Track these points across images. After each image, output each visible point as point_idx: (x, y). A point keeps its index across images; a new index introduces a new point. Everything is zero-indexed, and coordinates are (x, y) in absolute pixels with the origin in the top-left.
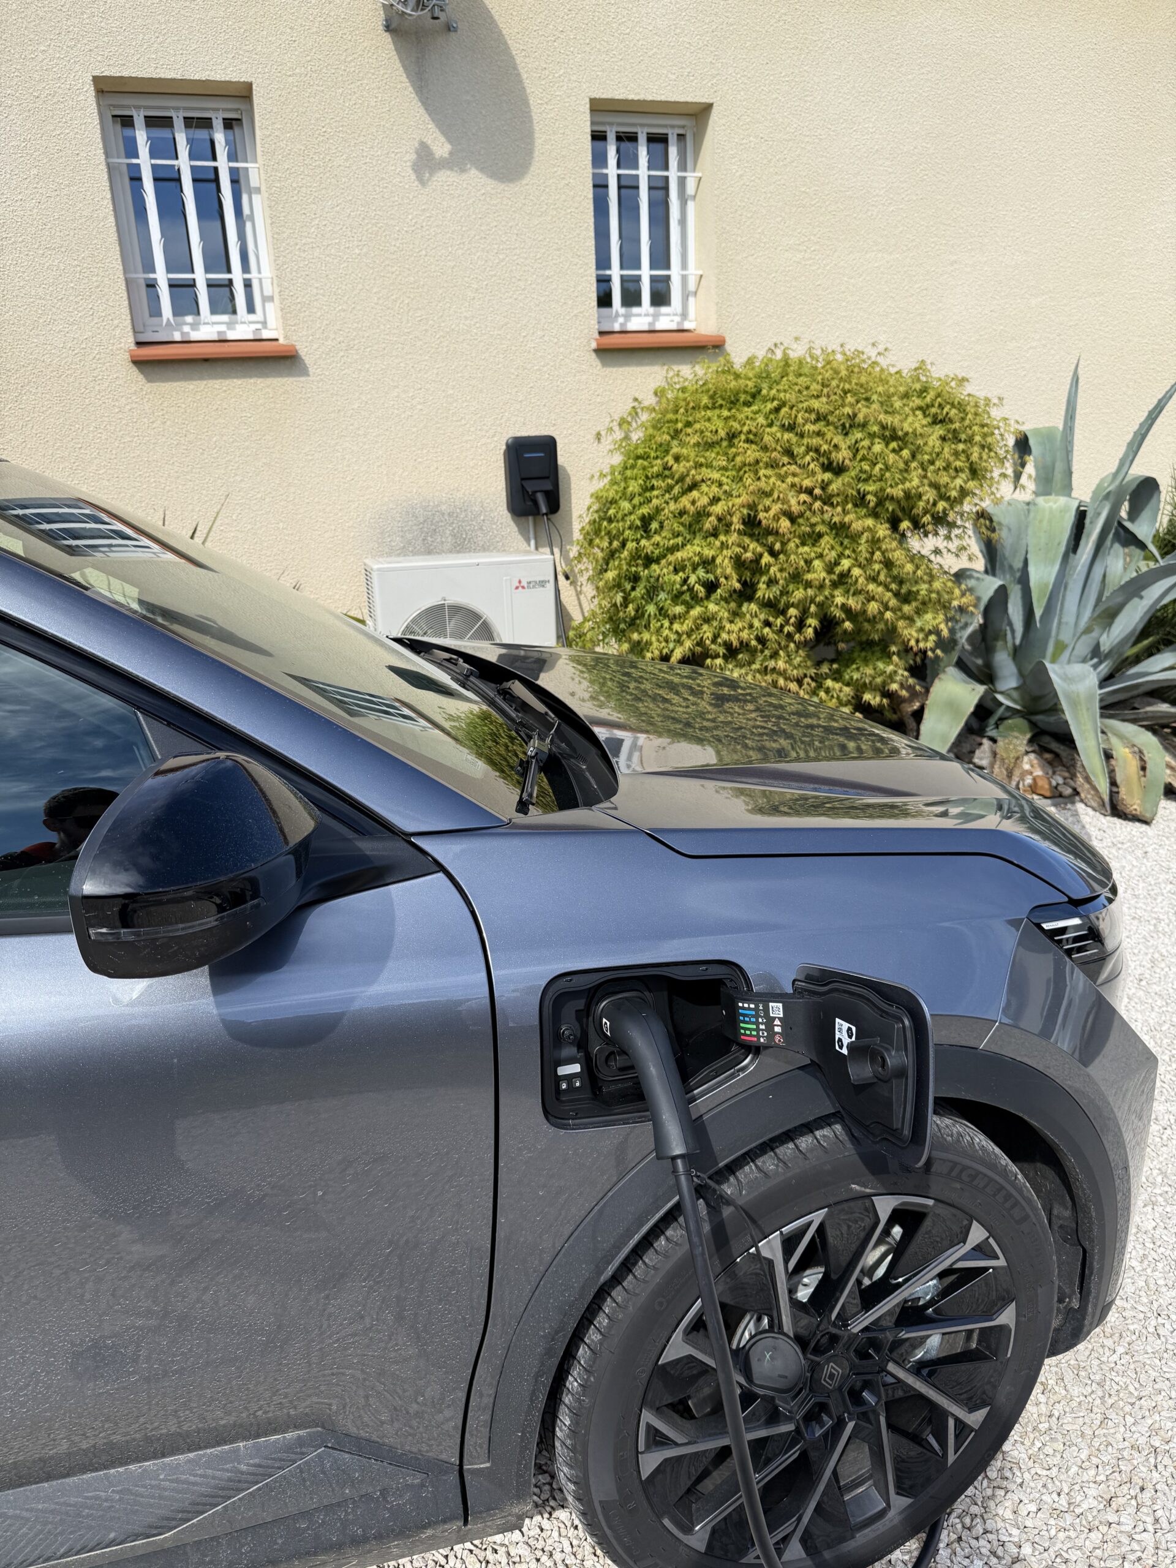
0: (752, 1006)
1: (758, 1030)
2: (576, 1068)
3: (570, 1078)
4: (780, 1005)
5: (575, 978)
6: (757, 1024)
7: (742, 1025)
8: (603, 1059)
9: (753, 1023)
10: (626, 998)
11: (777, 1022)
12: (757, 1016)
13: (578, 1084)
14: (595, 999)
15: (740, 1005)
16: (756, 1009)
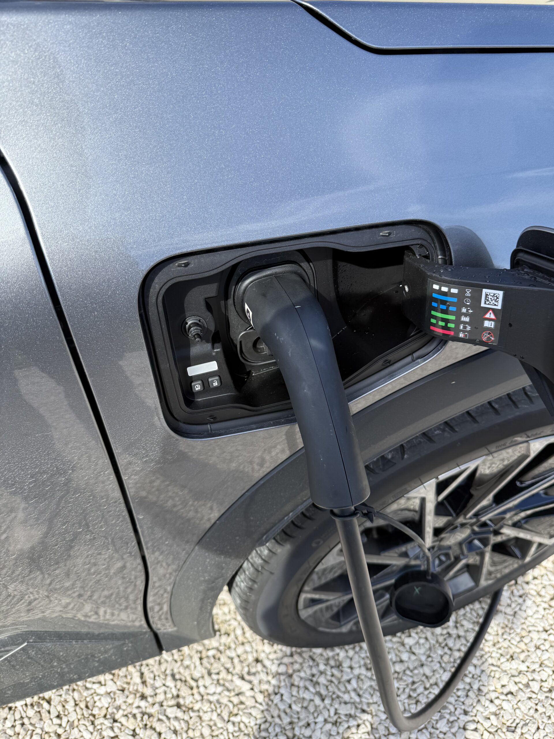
0: (454, 291)
1: (458, 322)
2: (212, 366)
3: (204, 378)
4: (500, 294)
5: (193, 261)
6: (459, 314)
7: (433, 313)
8: (250, 345)
9: (452, 313)
10: (276, 276)
11: (490, 315)
12: (460, 304)
13: (216, 384)
14: (235, 278)
15: (436, 287)
16: (461, 296)
